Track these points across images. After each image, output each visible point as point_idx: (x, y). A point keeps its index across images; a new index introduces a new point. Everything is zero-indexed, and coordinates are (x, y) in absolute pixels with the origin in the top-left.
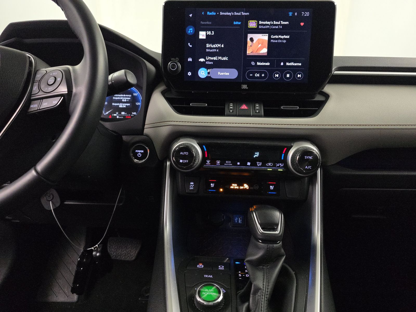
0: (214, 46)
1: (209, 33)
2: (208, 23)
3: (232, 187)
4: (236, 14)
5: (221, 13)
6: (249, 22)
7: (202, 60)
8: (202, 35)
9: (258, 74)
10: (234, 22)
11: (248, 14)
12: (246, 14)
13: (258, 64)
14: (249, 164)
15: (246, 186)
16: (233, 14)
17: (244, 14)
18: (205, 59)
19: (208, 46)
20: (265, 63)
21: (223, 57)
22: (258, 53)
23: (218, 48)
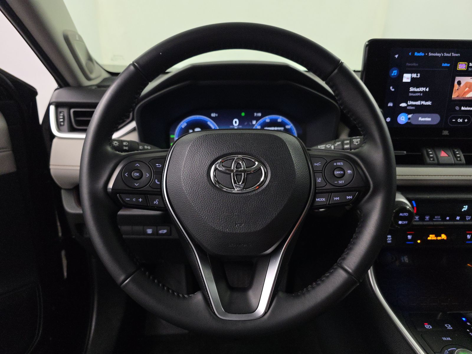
0: (418, 90)
1: (414, 75)
2: (414, 64)
3: (429, 238)
4: (446, 55)
5: (430, 53)
6: (459, 64)
7: (403, 105)
8: (407, 78)
9: (461, 119)
10: (443, 64)
11: (459, 55)
12: (457, 55)
13: (463, 108)
14: (458, 218)
15: (444, 237)
16: (443, 55)
17: (454, 55)
18: (407, 103)
19: (412, 89)
20: (470, 108)
21: (426, 101)
22: (464, 97)
23: (423, 92)
